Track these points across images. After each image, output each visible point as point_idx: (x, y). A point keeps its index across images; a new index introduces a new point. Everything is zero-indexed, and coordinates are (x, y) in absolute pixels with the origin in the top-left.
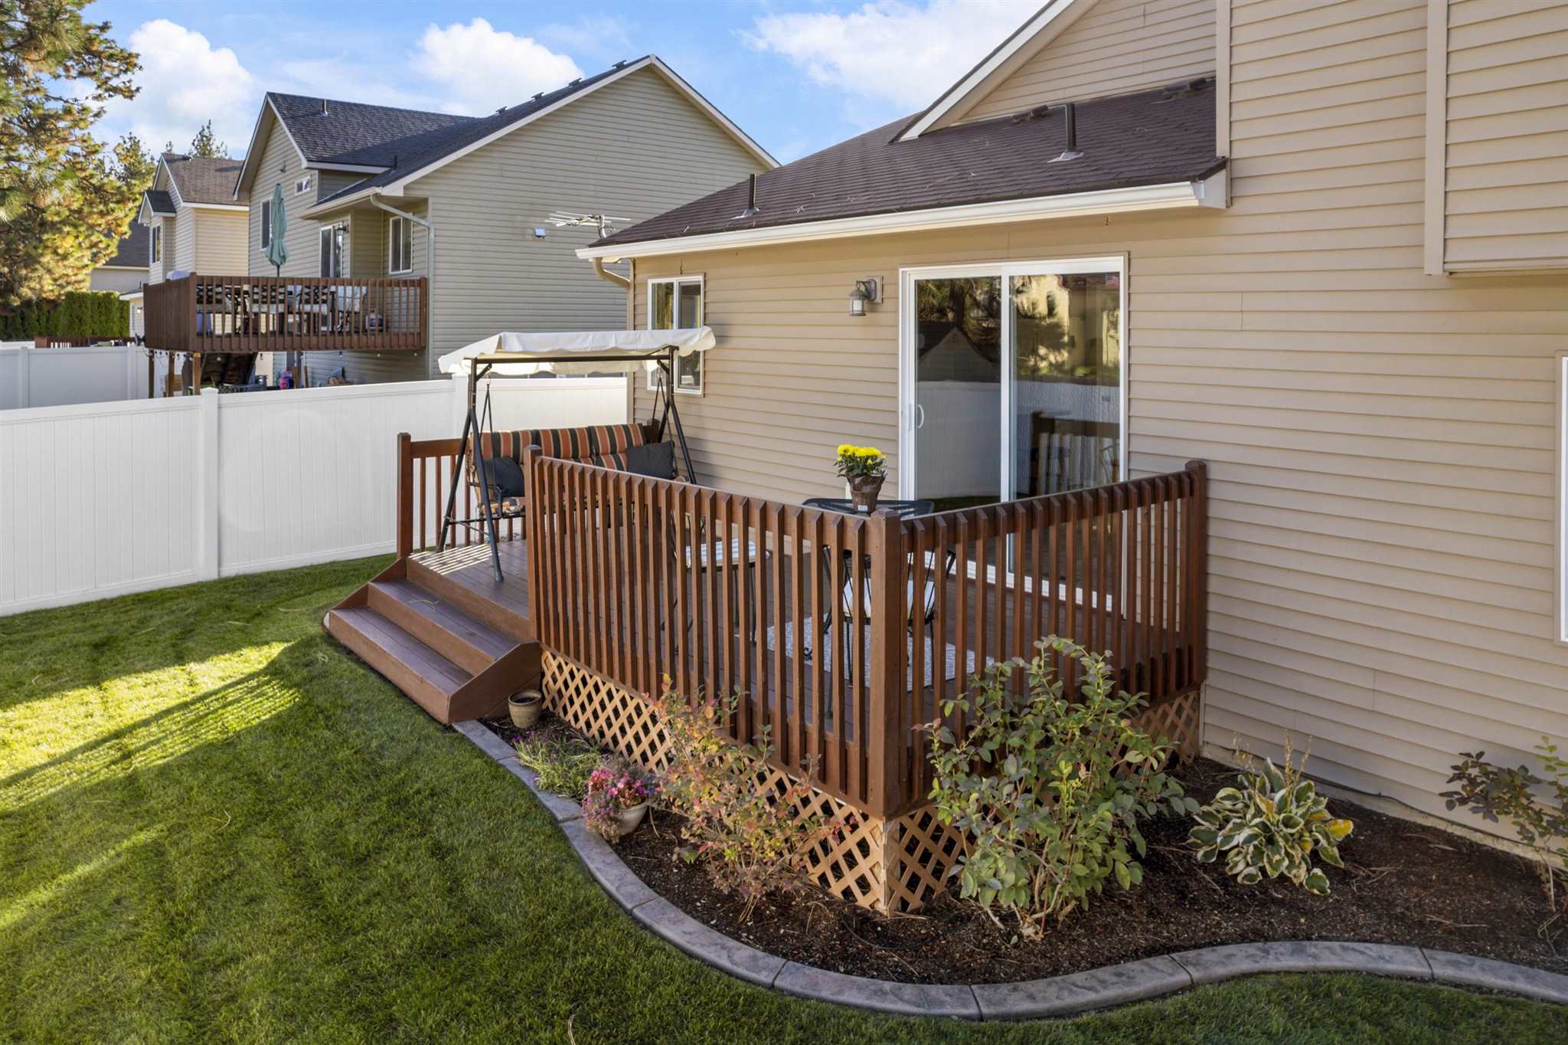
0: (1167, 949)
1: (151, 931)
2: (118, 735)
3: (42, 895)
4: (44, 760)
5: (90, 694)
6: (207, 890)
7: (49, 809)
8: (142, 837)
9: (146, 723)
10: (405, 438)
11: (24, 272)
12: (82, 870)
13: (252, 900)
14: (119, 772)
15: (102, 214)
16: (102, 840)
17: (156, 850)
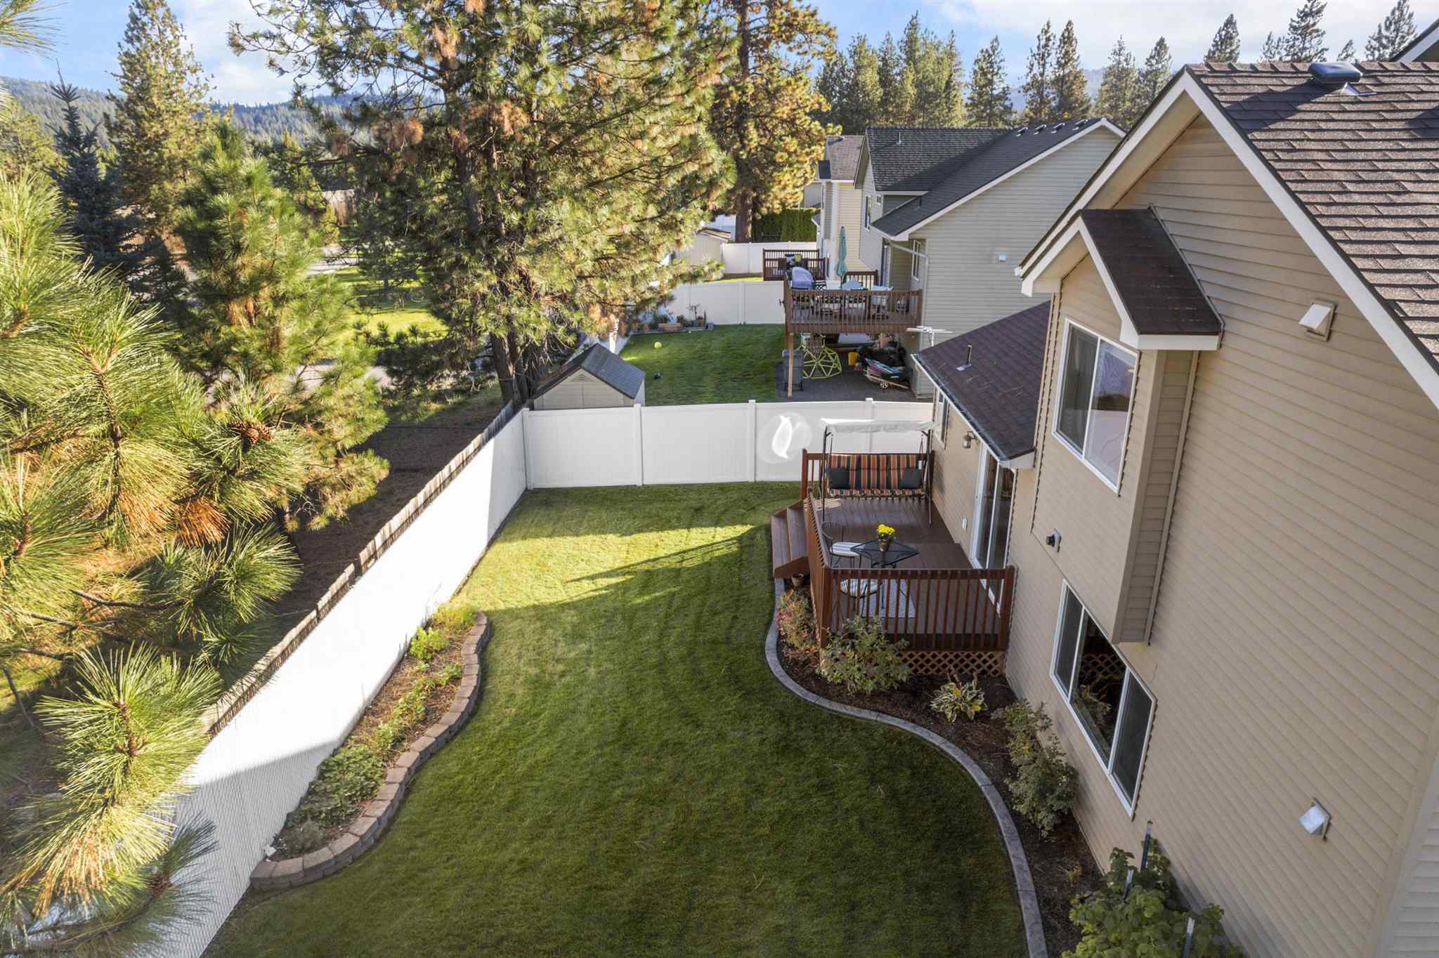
0: (913, 721)
1: (662, 615)
2: (684, 552)
3: (647, 598)
4: (663, 555)
5: (684, 532)
6: (678, 608)
7: (658, 572)
8: (673, 590)
9: (693, 550)
10: (804, 451)
11: (763, 197)
12: (657, 594)
13: (686, 615)
14: (678, 566)
15: (808, 154)
16: (664, 587)
17: (673, 594)
